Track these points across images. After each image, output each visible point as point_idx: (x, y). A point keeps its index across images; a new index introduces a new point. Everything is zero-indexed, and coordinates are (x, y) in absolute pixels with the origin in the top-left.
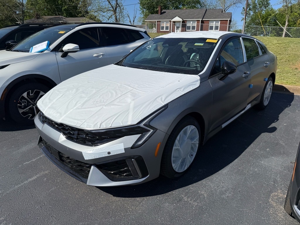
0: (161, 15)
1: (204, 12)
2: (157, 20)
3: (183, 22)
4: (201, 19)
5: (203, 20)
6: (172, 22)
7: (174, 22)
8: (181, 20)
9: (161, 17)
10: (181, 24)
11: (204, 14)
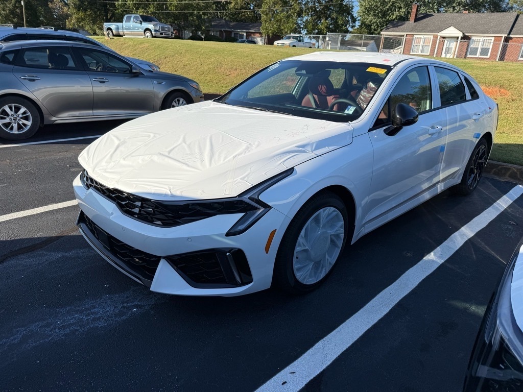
0: (415, 23)
1: (513, 20)
2: (405, 34)
3: (466, 38)
4: (506, 35)
5: (511, 36)
6: (439, 37)
7: (444, 38)
8: (460, 34)
9: (415, 26)
10: (459, 42)
11: (512, 23)
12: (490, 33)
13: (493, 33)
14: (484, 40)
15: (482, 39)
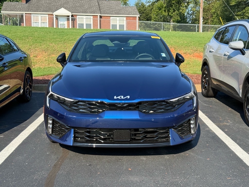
2: (24, 13)
3: (72, 16)
10: (70, 19)
11: (98, 6)
12: (89, 13)
13: (91, 13)
14: (86, 18)
15: (84, 17)
